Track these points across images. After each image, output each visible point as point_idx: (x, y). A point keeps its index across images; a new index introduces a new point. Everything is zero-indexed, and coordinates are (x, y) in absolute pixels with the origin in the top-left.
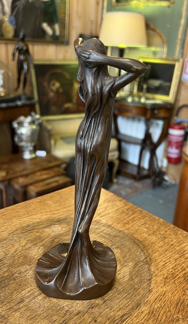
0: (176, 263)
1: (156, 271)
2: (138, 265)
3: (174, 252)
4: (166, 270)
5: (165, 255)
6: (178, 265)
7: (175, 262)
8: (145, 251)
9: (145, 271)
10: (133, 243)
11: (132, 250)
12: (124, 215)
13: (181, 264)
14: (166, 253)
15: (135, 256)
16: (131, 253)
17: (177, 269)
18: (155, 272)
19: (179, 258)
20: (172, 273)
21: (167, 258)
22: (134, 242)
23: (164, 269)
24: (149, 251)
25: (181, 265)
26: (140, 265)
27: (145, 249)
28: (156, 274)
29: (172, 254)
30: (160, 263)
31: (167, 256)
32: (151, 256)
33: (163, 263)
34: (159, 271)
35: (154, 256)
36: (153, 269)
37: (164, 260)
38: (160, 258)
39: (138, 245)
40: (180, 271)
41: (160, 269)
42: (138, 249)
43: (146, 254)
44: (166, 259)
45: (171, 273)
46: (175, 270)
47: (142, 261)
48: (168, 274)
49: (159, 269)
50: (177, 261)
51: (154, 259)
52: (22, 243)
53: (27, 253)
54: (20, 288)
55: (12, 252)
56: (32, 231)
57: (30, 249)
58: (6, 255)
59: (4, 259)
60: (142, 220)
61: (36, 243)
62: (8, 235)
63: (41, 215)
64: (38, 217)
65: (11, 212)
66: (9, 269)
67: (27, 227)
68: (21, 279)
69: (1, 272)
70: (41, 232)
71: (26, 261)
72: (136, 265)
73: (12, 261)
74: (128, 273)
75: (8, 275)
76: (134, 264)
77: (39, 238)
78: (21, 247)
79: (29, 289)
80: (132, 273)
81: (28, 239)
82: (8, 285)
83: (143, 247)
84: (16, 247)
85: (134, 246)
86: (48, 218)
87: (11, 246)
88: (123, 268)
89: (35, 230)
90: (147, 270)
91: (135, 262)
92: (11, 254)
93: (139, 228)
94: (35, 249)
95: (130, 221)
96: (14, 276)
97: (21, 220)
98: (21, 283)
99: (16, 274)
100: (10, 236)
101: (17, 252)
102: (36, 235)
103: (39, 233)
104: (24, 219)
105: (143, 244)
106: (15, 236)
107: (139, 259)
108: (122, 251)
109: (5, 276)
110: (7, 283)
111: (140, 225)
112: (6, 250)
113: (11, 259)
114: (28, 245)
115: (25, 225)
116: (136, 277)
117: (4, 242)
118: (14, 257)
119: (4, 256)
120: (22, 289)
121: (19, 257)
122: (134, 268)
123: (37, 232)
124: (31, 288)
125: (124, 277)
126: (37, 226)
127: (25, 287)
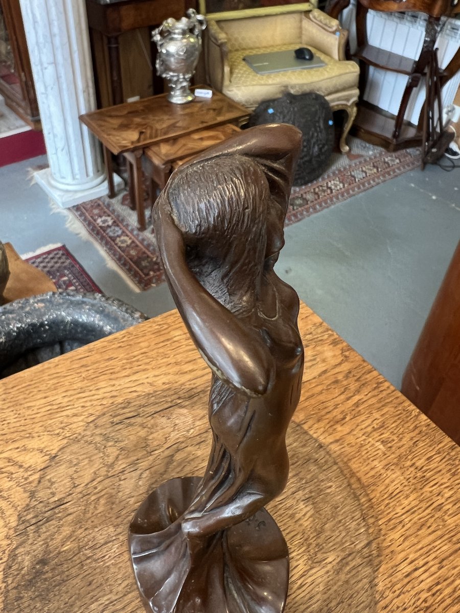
0: (440, 572)
1: (387, 593)
2: (347, 564)
3: (439, 533)
4: (413, 593)
5: (416, 541)
6: (445, 580)
7: (440, 568)
8: (371, 521)
9: (363, 588)
10: (345, 488)
11: (340, 511)
12: (337, 392)
13: (452, 578)
14: (420, 532)
15: (344, 534)
16: (337, 520)
17: (441, 594)
18: (384, 596)
19: (450, 555)
20: (427, 605)
21: (421, 551)
22: (349, 485)
23: (408, 587)
24: (380, 519)
25: (453, 581)
26: (352, 564)
27: (371, 513)
28: (387, 601)
29: (434, 541)
30: (402, 566)
31: (420, 546)
32: (382, 538)
33: (409, 569)
34: (395, 591)
35: (391, 541)
36: (380, 584)
37: (412, 557)
38: (403, 551)
39: (356, 497)
40: (448, 601)
41: (399, 586)
42: (353, 512)
43: (371, 531)
44: (418, 554)
45: (424, 605)
46: (436, 596)
47: (359, 552)
48: (416, 608)
49: (396, 588)
50: (443, 567)
51: (388, 551)
52: (108, 456)
53: (114, 489)
54: (89, 593)
55: (86, 482)
56: (133, 420)
57: (123, 477)
58: (75, 487)
59: (69, 498)
60: (376, 415)
61: (135, 458)
62: (84, 428)
63: (157, 372)
64: (149, 380)
65: (98, 357)
66: (74, 532)
67: (124, 408)
68: (94, 564)
69: (59, 538)
70: (149, 426)
71: (109, 513)
72: (343, 563)
73: (83, 508)
74: (321, 588)
75: (70, 550)
76: (339, 559)
77: (144, 445)
78: (105, 469)
79: (106, 598)
80: (330, 589)
81: (122, 444)
82: (67, 580)
83: (367, 507)
84: (96, 466)
85: (346, 499)
86: (168, 383)
87: (86, 461)
88: (311, 568)
89: (139, 420)
90: (367, 586)
91: (343, 555)
92: (83, 485)
93: (367, 441)
94: (131, 478)
95: (347, 414)
96: (81, 553)
97: (114, 385)
98: (92, 578)
99: (87, 548)
100: (88, 433)
101: (95, 483)
102: (140, 434)
103: (146, 429)
104: (122, 382)
105: (368, 495)
106: (98, 431)
107: (353, 546)
108: (318, 511)
109: (63, 551)
110: (67, 573)
111: (369, 429)
112: (76, 472)
113: (82, 500)
114: (120, 462)
115: (120, 400)
116: (339, 604)
117: (75, 448)
118: (88, 497)
119: (69, 489)
120: (92, 598)
121: (98, 499)
122: (338, 573)
123: (143, 426)
124: (109, 596)
125: (310, 598)
126: (144, 406)
127: (99, 593)
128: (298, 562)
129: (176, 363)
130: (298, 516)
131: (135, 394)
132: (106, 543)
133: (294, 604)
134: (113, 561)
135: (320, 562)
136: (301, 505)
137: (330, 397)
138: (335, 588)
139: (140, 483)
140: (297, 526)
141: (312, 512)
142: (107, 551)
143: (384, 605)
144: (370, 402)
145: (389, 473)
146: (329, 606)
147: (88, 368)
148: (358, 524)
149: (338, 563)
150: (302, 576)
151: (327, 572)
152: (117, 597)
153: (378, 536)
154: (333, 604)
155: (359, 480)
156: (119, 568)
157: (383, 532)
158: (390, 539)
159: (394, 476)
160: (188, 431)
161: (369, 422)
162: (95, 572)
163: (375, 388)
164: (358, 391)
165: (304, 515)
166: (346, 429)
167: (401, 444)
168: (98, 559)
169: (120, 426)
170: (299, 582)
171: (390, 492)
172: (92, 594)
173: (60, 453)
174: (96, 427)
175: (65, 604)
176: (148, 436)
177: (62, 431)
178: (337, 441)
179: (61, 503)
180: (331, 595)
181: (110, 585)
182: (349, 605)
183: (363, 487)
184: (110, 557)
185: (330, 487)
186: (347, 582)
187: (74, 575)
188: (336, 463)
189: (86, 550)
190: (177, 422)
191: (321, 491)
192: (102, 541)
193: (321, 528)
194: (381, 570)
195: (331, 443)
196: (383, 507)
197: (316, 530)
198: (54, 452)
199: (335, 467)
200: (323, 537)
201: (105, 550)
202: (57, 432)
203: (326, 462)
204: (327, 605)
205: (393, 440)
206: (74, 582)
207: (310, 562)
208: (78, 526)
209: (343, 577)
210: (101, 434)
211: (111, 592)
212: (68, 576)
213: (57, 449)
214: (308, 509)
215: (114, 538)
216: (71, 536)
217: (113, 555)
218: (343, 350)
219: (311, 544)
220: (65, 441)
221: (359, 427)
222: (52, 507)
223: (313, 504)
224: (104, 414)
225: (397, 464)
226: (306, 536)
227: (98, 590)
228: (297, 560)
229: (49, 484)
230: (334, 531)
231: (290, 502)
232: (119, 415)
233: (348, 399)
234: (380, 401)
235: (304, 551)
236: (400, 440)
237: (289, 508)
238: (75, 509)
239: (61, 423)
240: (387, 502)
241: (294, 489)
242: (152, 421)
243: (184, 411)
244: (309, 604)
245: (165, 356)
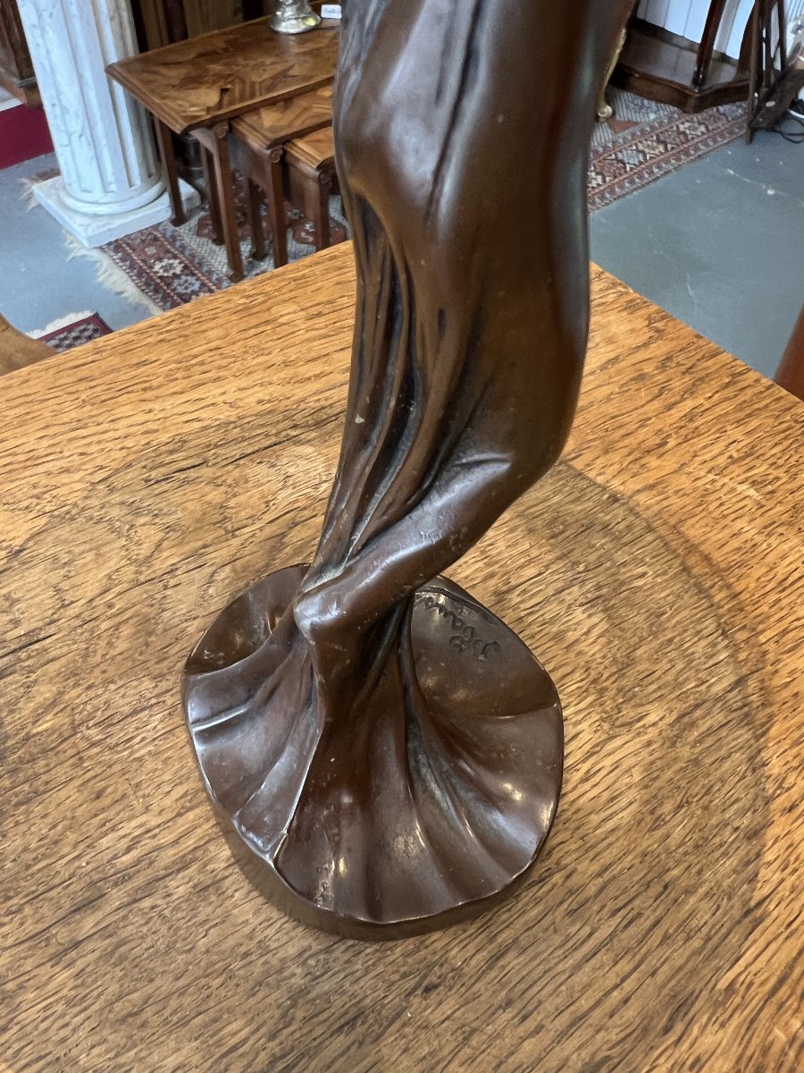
52: (139, 543)
53: (152, 606)
54: (96, 815)
55: (90, 595)
56: (192, 474)
57: (172, 582)
58: (63, 606)
59: (52, 629)
60: (736, 433)
61: (200, 543)
62: (85, 493)
63: (244, 383)
64: (229, 398)
65: (115, 361)
66: (61, 693)
67: (171, 452)
68: (107, 756)
69: (27, 708)
70: (229, 482)
71: (141, 654)
72: (684, 722)
73: (83, 646)
74: (637, 777)
75: (51, 731)
76: (674, 716)
77: (218, 517)
78: (133, 568)
79: (134, 823)
80: (657, 778)
81: (170, 520)
82: (45, 792)
83: (729, 610)
84: (111, 563)
85: (679, 597)
86: (269, 401)
87: (90, 556)
88: (611, 738)
89: (206, 472)
90: (743, 768)
91: (680, 707)
92: (83, 601)
93: (718, 485)
94: (192, 582)
95: (669, 436)
96: (79, 735)
97: (150, 411)
98: (102, 784)
99: (91, 723)
100: (94, 502)
101: (109, 596)
102: (208, 498)
103: (222, 489)
104: (168, 404)
105: (729, 586)
106: (116, 498)
107: (703, 688)
108: (616, 624)
109: (38, 733)
110: (44, 778)
111: (722, 461)
112: (67, 577)
113: (79, 631)
114: (165, 554)
115: (164, 438)
116: (680, 807)
117: (64, 532)
118: (92, 624)
119: (51, 611)
120: (104, 825)
121: (117, 627)
122: (673, 744)
123: (216, 484)
124: (143, 819)
125: (613, 799)
126: (216, 446)
127: (118, 814)
128: (579, 728)
129: (286, 364)
130: (571, 636)
131: (196, 425)
132: (135, 712)
133: (575, 813)
134: (151, 748)
135: (630, 724)
136: (579, 614)
137: (629, 406)
138: (669, 774)
139: (211, 591)
140: (572, 655)
141: (604, 626)
142: (137, 729)
143: (788, 805)
144: (718, 410)
145: (774, 541)
146: (658, 812)
147: (93, 384)
148: (714, 645)
149: (672, 725)
150: (590, 754)
151: (649, 743)
152: (160, 820)
153: (761, 666)
154: (668, 807)
155: (707, 558)
156: (165, 761)
157: (771, 657)
158: (790, 668)
159: (785, 547)
160: (316, 487)
161: (720, 446)
162: (109, 772)
163: (727, 385)
164: (691, 391)
165: (588, 632)
166: (670, 463)
167: (794, 485)
168: (117, 745)
169: (164, 486)
170: (585, 767)
171: (780, 577)
172: (102, 816)
173: (31, 543)
174: (112, 490)
175: (40, 840)
176: (227, 500)
177: (35, 501)
178: (652, 487)
179: (32, 639)
180: (660, 789)
181: (144, 796)
182: (705, 808)
183: (717, 571)
184: (143, 739)
185: (643, 575)
186: (696, 762)
187: (63, 779)
188: (650, 529)
189: (88, 728)
190: (291, 470)
191: (622, 583)
192: (127, 709)
193: (628, 656)
194: (773, 732)
195: (638, 491)
196: (765, 608)
197: (615, 661)
198: (18, 543)
199: (650, 537)
200: (632, 673)
201: (134, 725)
202: (26, 503)
203: (629, 528)
204: (652, 812)
205: (778, 478)
206: (63, 794)
207: (606, 726)
208: (71, 682)
209: (685, 752)
210: (122, 503)
211: (147, 809)
212: (47, 783)
213: (25, 536)
214: (595, 620)
215: (153, 701)
216: (54, 703)
217: (151, 735)
218: (650, 321)
219: (606, 689)
220: (44, 520)
221: (699, 459)
222: (13, 647)
223: (605, 610)
224: (129, 465)
225: (790, 524)
226: (593, 674)
227: (118, 807)
228: (576, 724)
229: (7, 604)
230: (657, 661)
231: (551, 610)
232: (162, 465)
233: (670, 407)
234: (740, 408)
235: (591, 705)
236: (794, 477)
237: (552, 621)
238: (65, 649)
239: (34, 487)
240: (773, 597)
241: (559, 585)
242: (236, 473)
243: (307, 450)
244: (609, 812)
245: (262, 351)
